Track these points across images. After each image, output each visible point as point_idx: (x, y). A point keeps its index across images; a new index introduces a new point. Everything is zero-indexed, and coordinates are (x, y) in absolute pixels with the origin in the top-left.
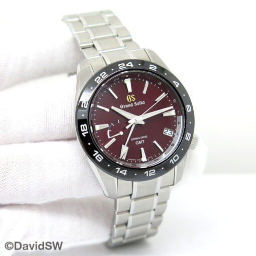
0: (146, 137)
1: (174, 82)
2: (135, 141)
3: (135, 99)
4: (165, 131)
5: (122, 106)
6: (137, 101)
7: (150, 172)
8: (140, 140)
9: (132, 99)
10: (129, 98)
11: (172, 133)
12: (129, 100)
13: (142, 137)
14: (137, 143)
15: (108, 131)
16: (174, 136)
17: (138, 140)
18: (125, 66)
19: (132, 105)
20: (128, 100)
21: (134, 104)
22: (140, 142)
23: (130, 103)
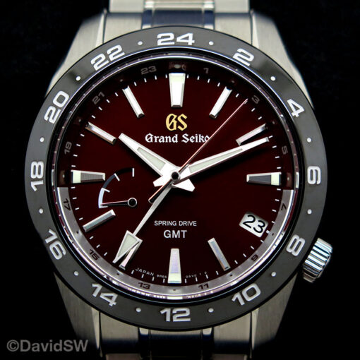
0: (194, 223)
1: (291, 102)
2: (163, 228)
3: (186, 126)
4: (247, 218)
5: (149, 138)
6: (190, 132)
7: (174, 312)
8: (176, 228)
9: (178, 124)
10: (171, 122)
11: (264, 229)
12: (172, 127)
13: (184, 223)
14: (167, 235)
15: (103, 190)
16: (265, 235)
17: (171, 228)
18: (175, 40)
19: (175, 139)
20: (168, 125)
21: (180, 138)
22: (176, 234)
23: (172, 134)
